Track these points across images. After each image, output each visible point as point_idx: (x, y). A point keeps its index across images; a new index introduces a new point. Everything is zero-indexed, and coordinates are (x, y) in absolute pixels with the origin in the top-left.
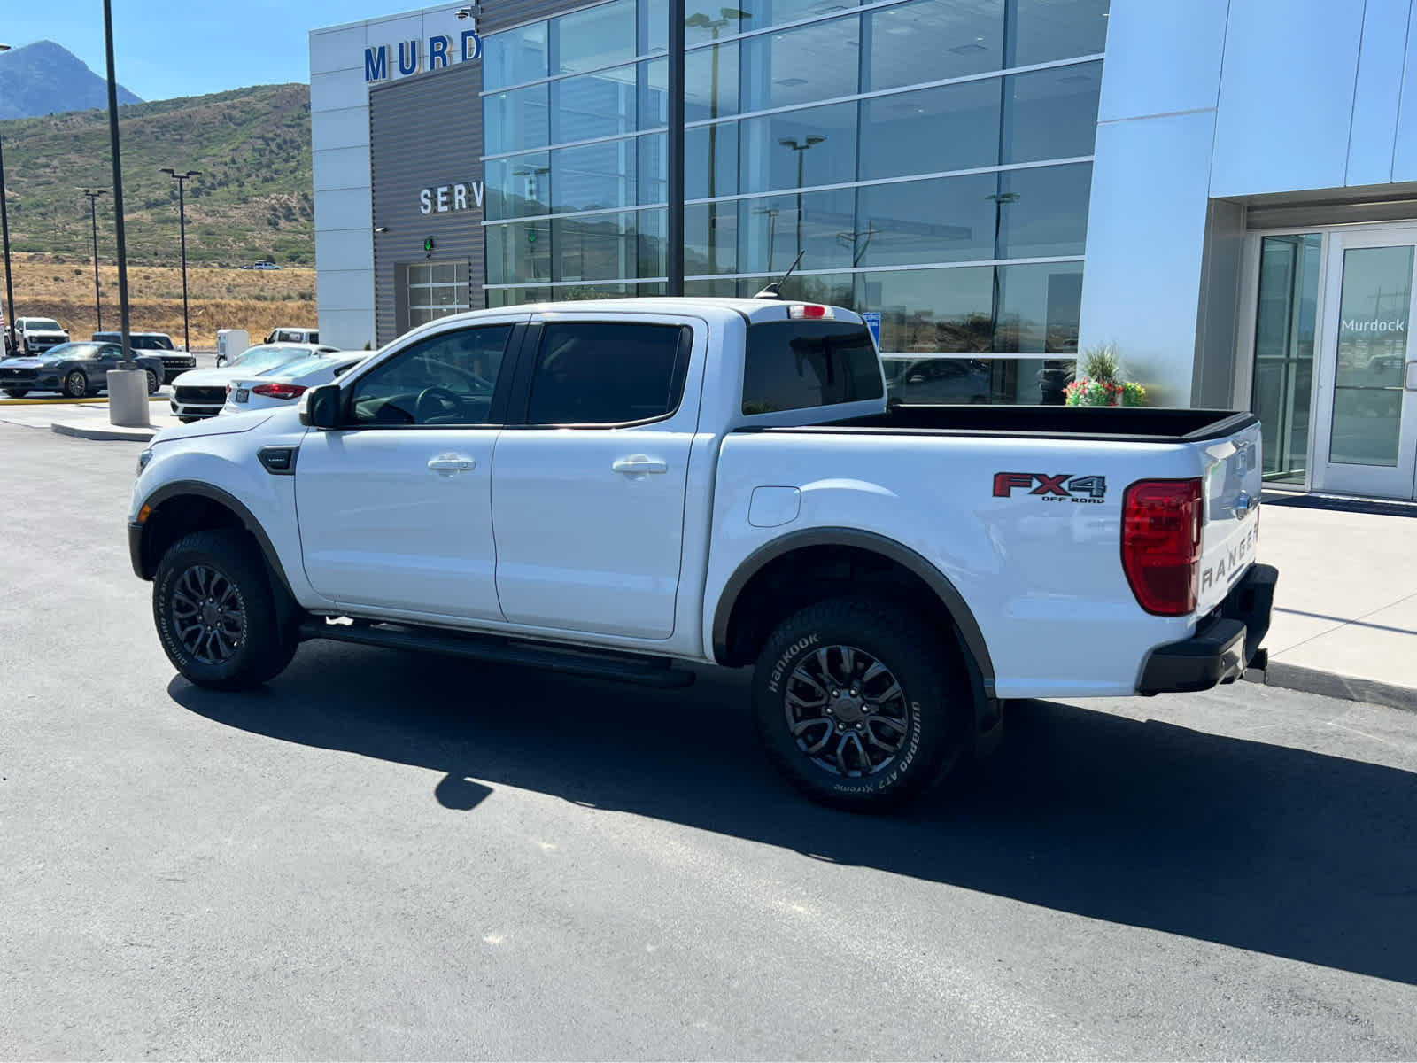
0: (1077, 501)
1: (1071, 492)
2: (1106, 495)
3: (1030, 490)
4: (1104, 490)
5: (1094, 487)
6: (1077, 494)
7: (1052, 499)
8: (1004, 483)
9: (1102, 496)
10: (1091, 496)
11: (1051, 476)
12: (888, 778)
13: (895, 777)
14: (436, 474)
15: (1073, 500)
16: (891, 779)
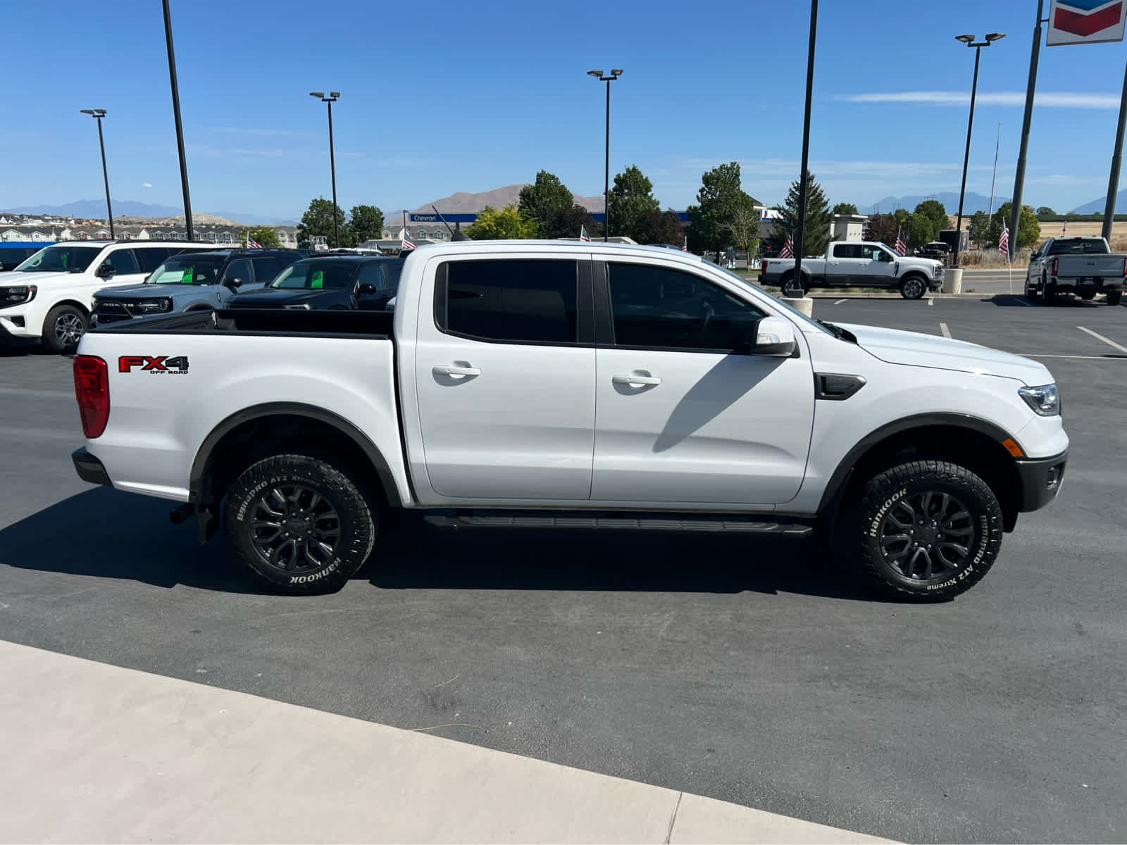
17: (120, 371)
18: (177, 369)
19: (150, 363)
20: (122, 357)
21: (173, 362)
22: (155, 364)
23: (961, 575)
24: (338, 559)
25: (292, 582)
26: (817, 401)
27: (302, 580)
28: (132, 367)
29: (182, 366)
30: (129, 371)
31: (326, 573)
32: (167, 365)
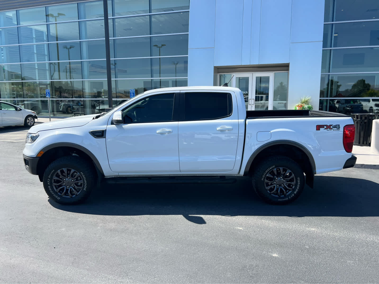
0: (334, 130)
1: (333, 128)
2: (340, 128)
3: (324, 128)
4: (340, 127)
5: (337, 127)
6: (334, 129)
7: (329, 130)
8: (319, 127)
9: (339, 129)
10: (337, 129)
11: (328, 125)
12: (291, 196)
13: (293, 195)
14: (160, 135)
15: (333, 130)
16: (292, 196)
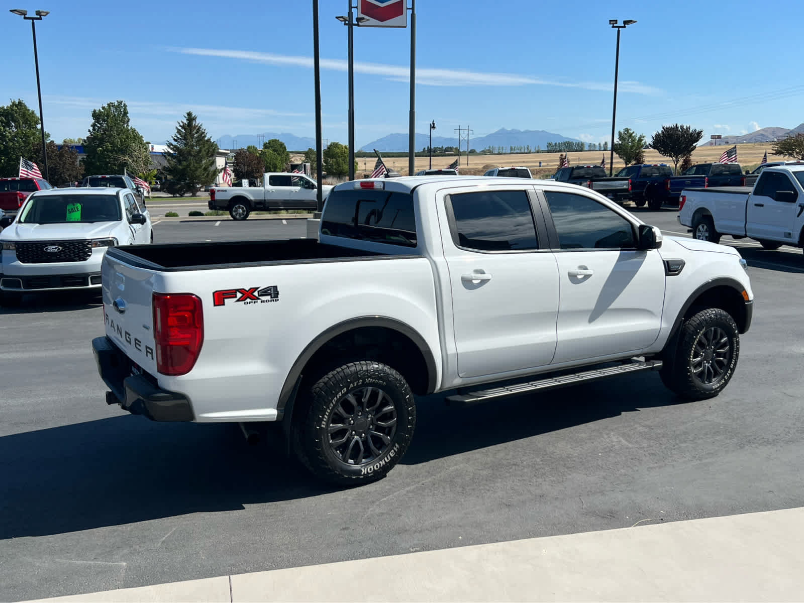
17: (215, 305)
18: (268, 298)
19: (244, 295)
20: (216, 291)
21: (265, 292)
22: (248, 295)
23: (726, 376)
24: (397, 445)
25: (363, 473)
26: (667, 277)
27: (371, 469)
28: (226, 300)
29: (273, 296)
30: (224, 304)
31: (388, 459)
32: (259, 295)
